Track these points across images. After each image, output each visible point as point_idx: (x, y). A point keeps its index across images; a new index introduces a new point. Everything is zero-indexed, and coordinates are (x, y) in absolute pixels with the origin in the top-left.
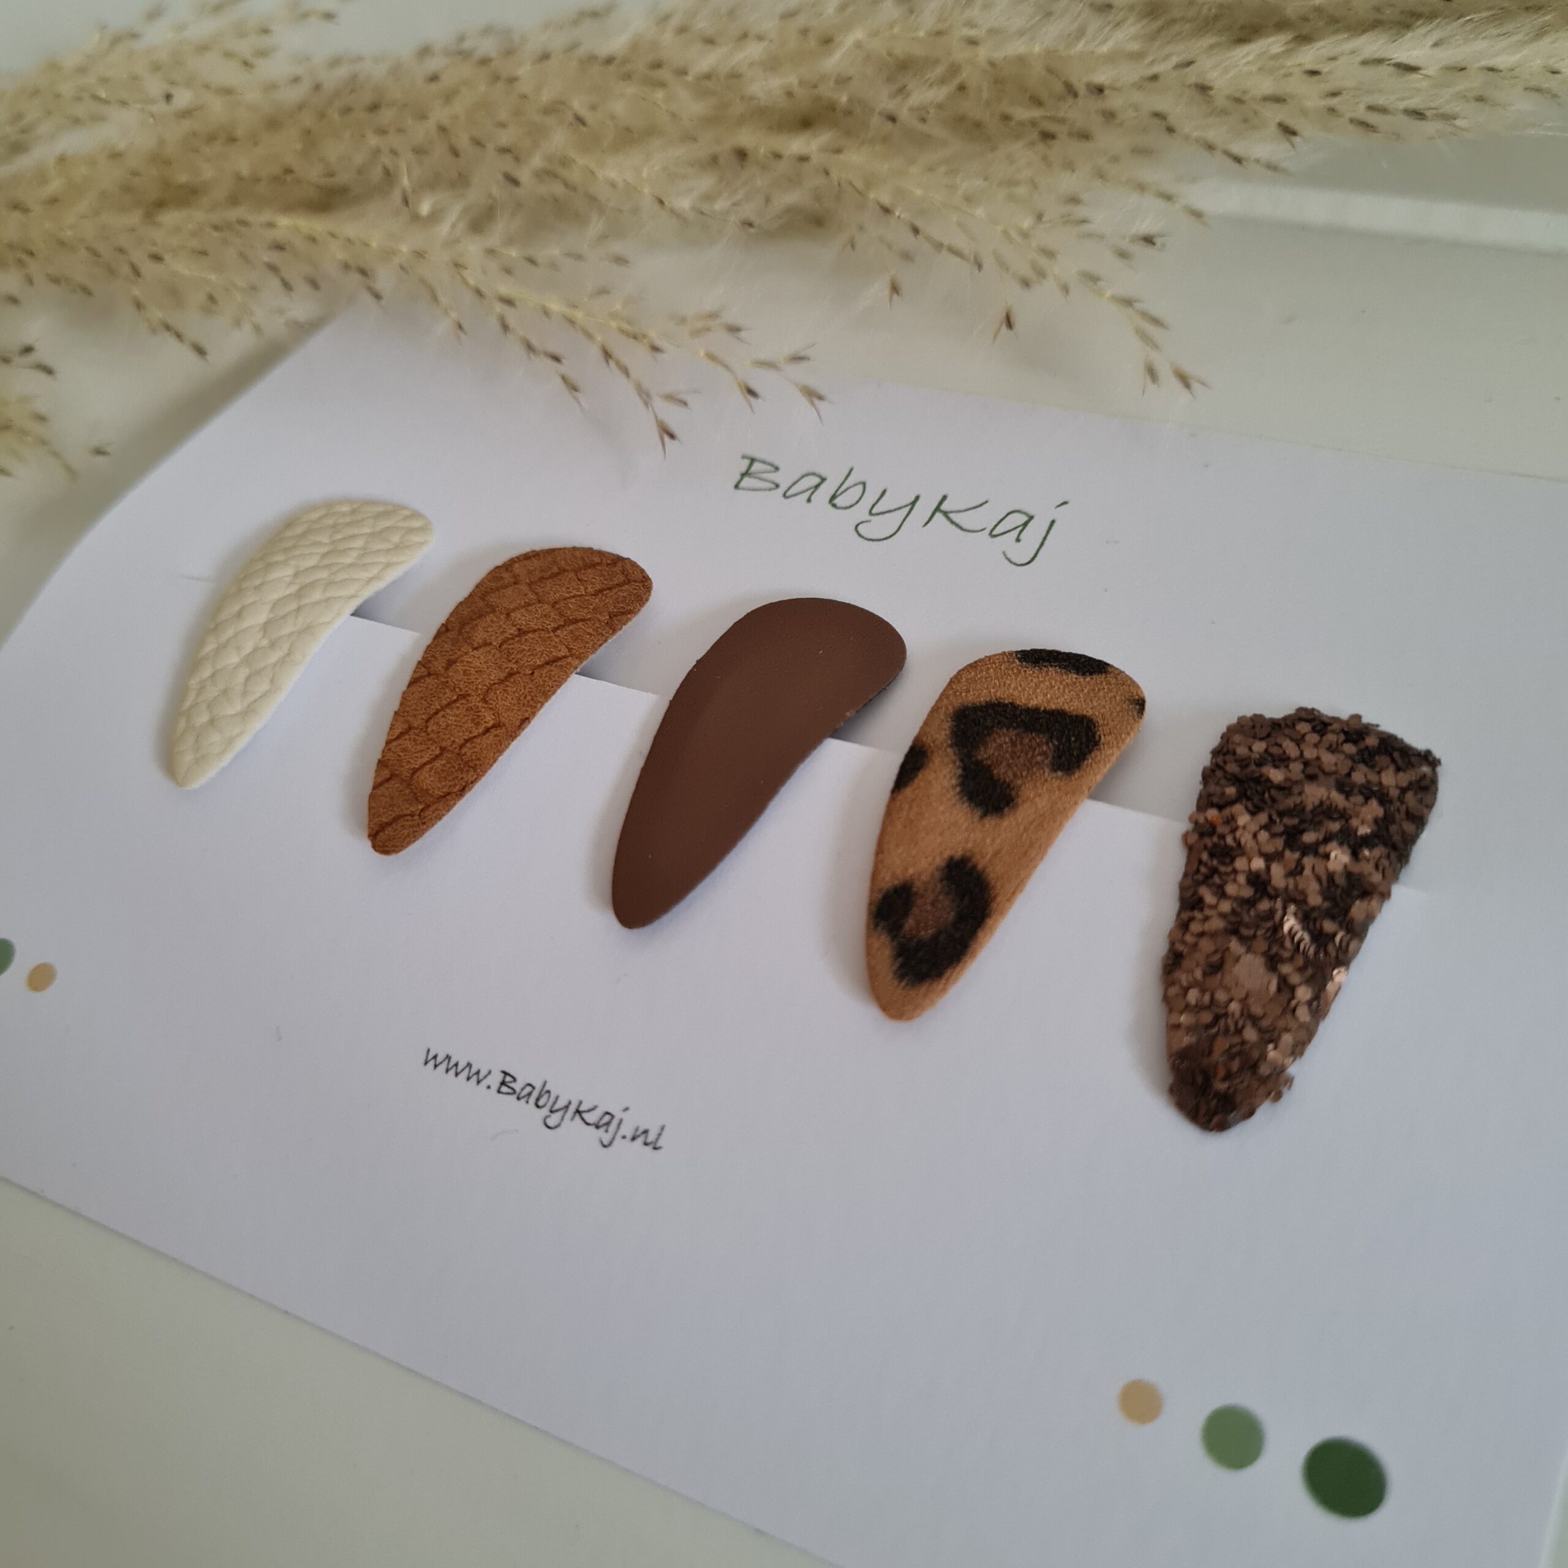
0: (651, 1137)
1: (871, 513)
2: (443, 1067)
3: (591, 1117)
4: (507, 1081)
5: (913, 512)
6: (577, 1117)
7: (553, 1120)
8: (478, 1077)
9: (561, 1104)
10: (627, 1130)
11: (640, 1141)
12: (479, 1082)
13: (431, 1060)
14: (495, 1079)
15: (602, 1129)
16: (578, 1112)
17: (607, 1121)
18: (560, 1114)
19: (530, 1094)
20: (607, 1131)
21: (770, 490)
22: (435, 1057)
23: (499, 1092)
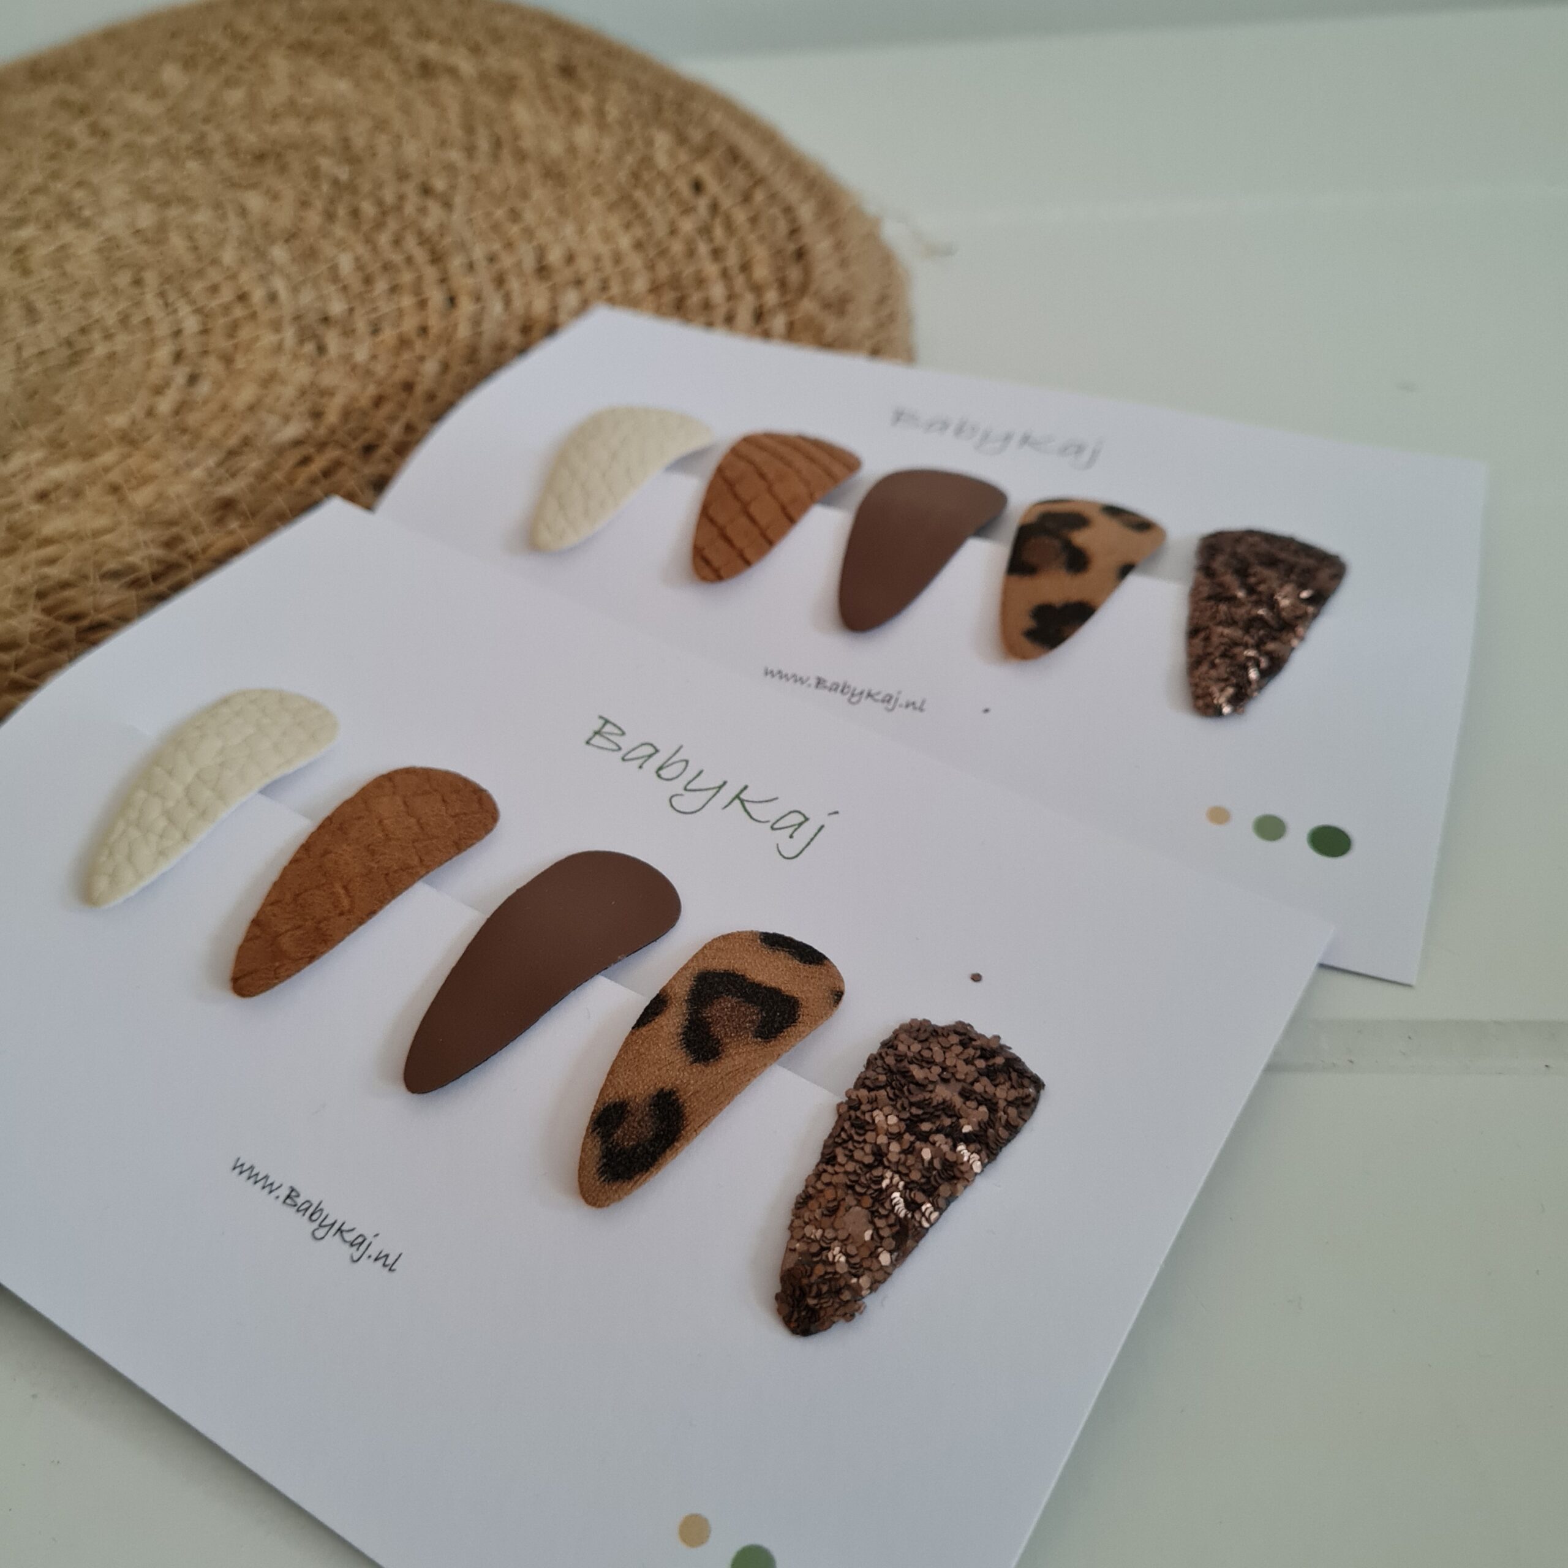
0: (390, 1261)
1: (685, 789)
2: (246, 1175)
3: (349, 1237)
4: (292, 1195)
5: (718, 795)
6: (339, 1234)
7: (320, 1233)
8: (270, 1187)
9: (328, 1222)
10: (373, 1251)
11: (382, 1261)
12: (271, 1192)
13: (238, 1167)
14: (284, 1192)
15: (355, 1248)
16: (339, 1229)
17: (359, 1242)
18: (327, 1229)
19: (307, 1209)
20: (358, 1249)
21: (613, 750)
22: (242, 1165)
23: (284, 1202)
